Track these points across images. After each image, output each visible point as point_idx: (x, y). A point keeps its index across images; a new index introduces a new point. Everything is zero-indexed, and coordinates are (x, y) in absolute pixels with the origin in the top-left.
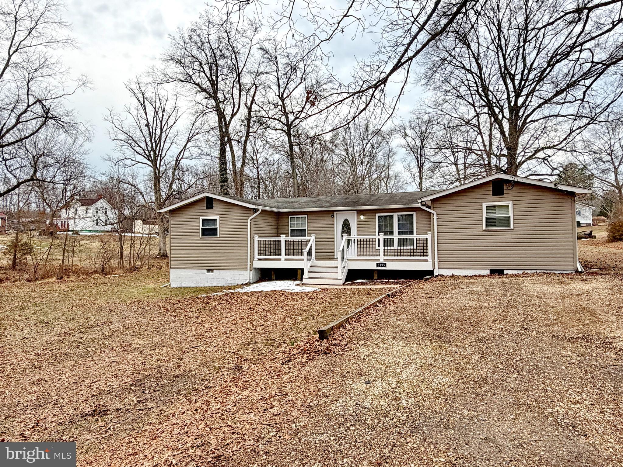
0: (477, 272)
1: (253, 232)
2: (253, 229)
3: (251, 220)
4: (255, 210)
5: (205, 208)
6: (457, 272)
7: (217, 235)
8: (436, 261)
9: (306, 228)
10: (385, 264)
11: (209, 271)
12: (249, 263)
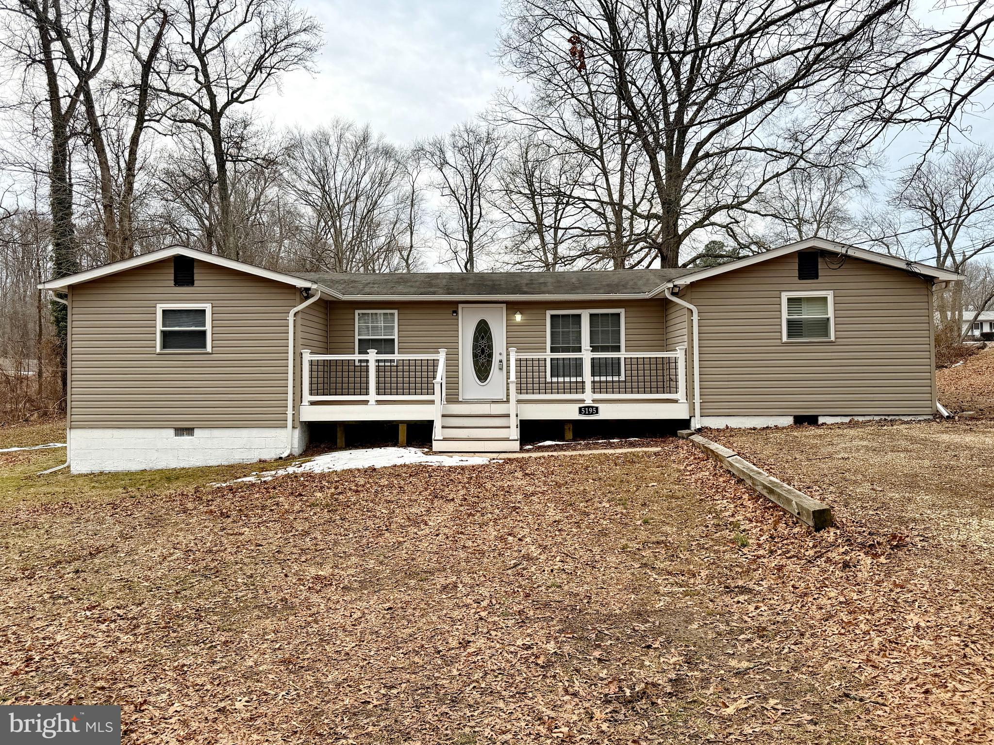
0: (771, 422)
1: (300, 341)
2: (300, 335)
3: (295, 314)
4: (306, 293)
5: (172, 283)
6: (734, 423)
7: (204, 346)
8: (697, 400)
9: (396, 337)
10: (597, 408)
11: (181, 431)
12: (290, 412)
